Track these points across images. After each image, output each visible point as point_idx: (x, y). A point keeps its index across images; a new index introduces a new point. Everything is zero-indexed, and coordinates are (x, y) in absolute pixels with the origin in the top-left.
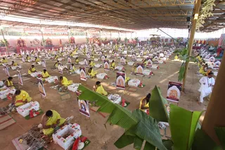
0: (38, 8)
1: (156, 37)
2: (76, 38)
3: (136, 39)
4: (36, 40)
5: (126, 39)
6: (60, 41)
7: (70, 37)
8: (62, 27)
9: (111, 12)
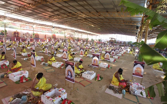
0: (36, 11)
1: (113, 39)
2: (57, 35)
3: (99, 40)
4: (28, 33)
5: (92, 40)
6: (45, 36)
7: (53, 34)
8: (48, 26)
9: (85, 19)
